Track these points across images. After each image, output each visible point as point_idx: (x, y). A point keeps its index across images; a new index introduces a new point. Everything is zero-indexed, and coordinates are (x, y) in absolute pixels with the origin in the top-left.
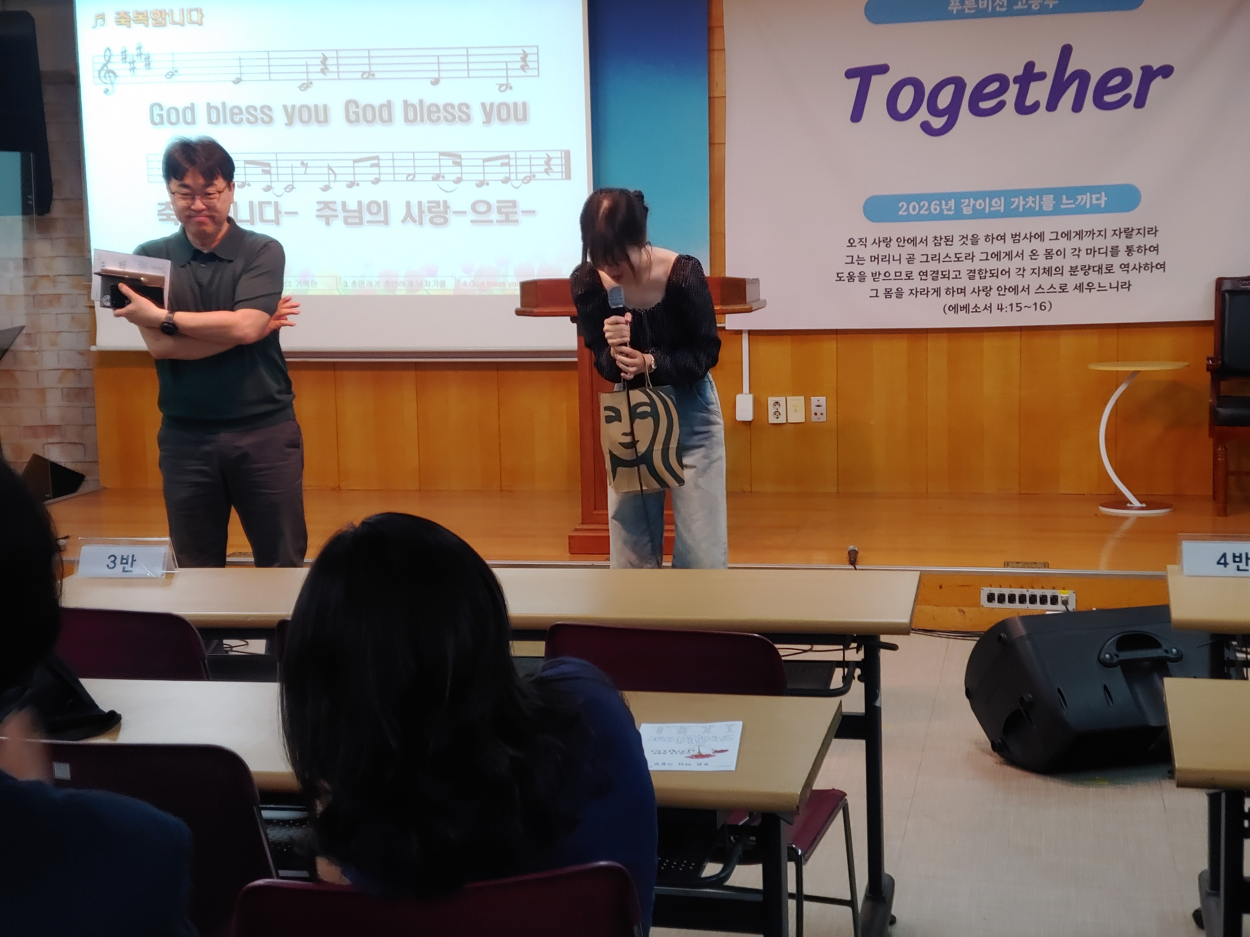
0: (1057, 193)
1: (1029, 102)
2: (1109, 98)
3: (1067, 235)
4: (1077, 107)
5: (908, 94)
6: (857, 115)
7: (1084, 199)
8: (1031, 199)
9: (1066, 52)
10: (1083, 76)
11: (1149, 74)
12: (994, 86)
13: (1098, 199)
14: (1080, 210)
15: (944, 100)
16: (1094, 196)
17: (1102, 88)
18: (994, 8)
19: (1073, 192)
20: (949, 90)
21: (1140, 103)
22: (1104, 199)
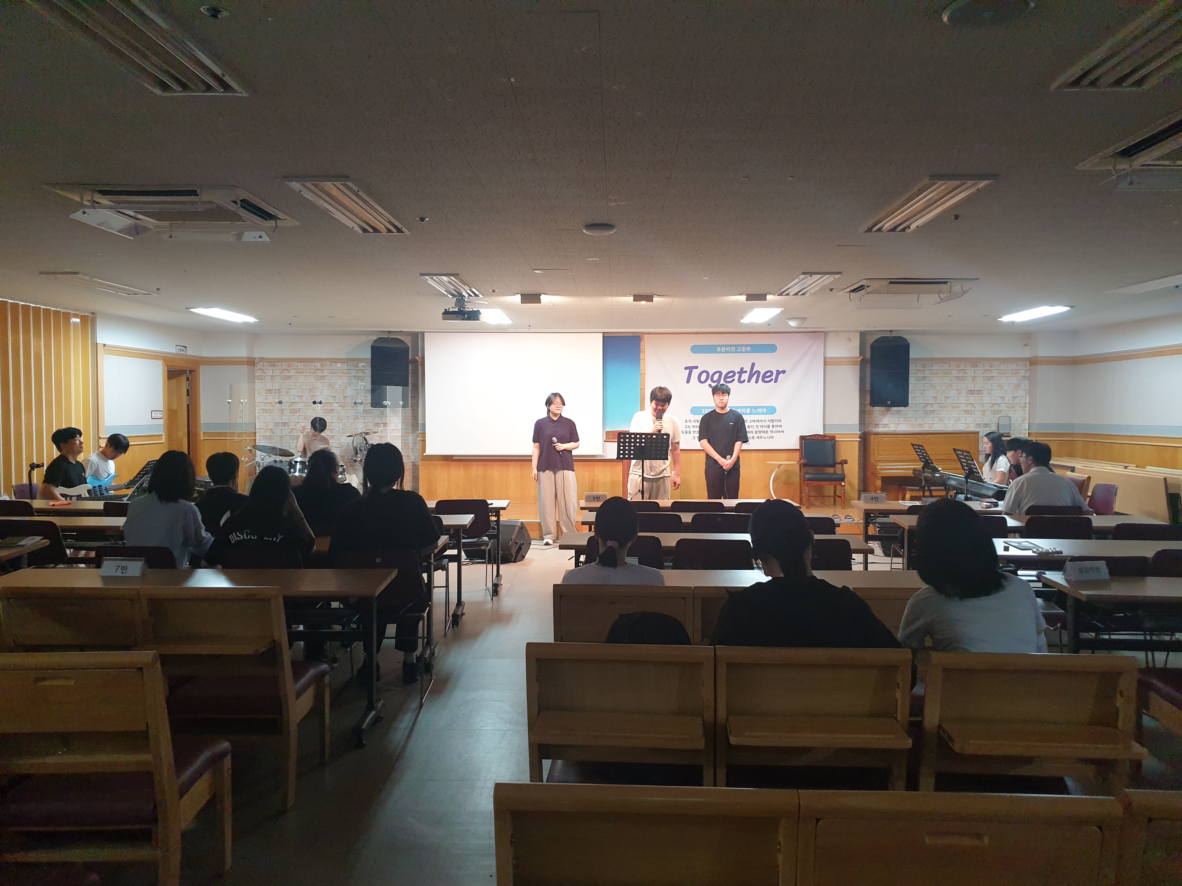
0: (751, 407)
1: (742, 380)
2: (766, 379)
3: (754, 421)
4: (757, 382)
5: (704, 375)
6: (688, 382)
7: (759, 410)
8: (743, 409)
9: (753, 364)
10: (758, 372)
11: (779, 373)
12: (731, 374)
13: (763, 410)
14: (758, 413)
15: (716, 377)
16: (762, 409)
17: (764, 376)
18: (731, 351)
19: (756, 408)
20: (717, 375)
21: (776, 381)
22: (765, 410)
